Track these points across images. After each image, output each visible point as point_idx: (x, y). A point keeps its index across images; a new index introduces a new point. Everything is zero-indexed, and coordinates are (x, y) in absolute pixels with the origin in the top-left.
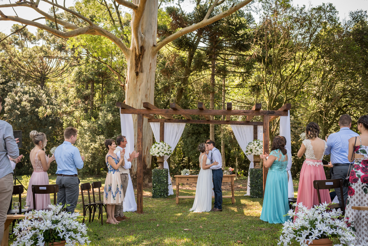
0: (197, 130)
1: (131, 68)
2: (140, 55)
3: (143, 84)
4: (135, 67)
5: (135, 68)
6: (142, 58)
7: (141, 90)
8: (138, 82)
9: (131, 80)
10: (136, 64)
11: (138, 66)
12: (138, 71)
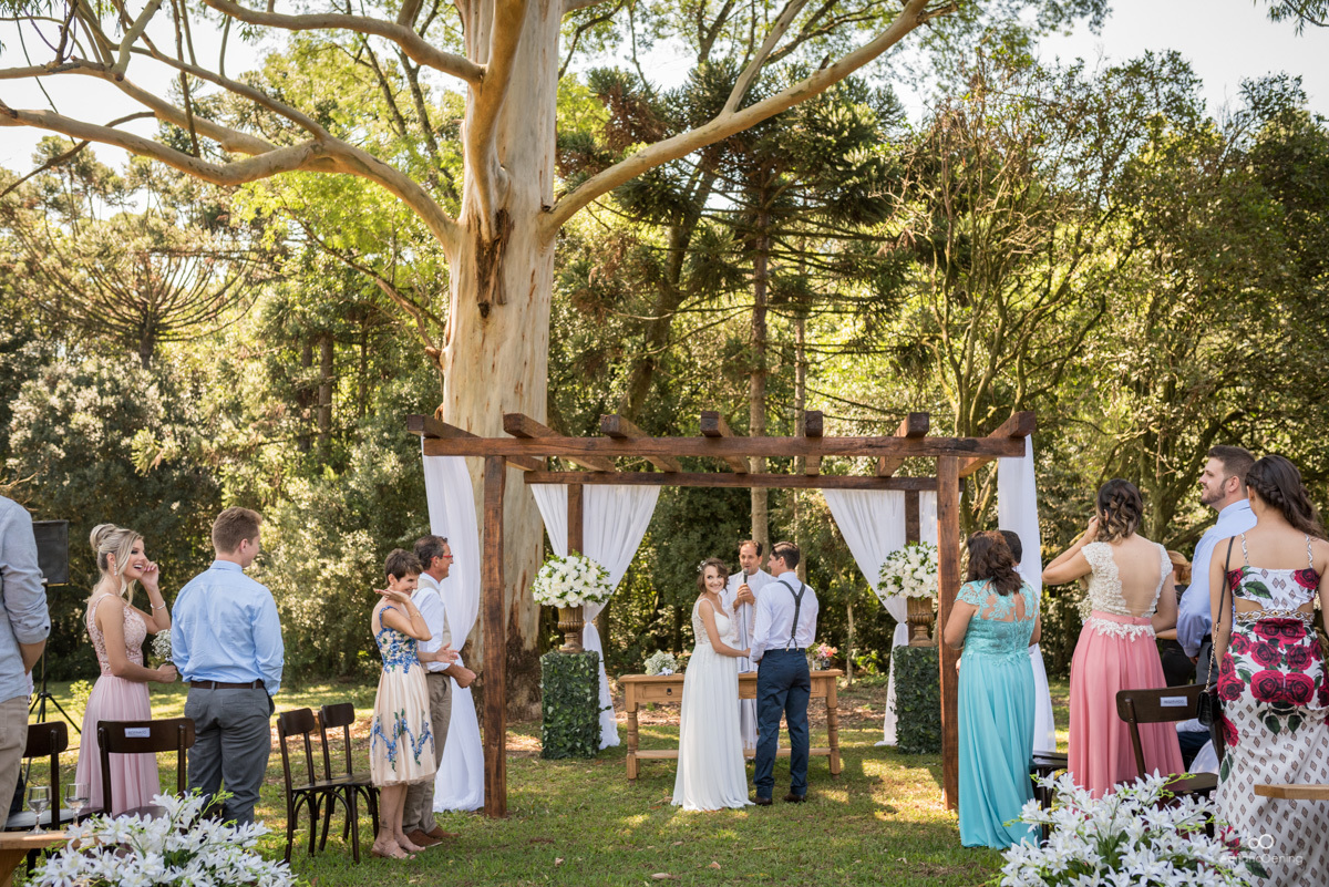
0: (705, 507)
1: (465, 290)
2: (495, 242)
3: (507, 348)
4: (476, 284)
5: (476, 289)
6: (504, 253)
7: (499, 366)
8: (487, 340)
9: (463, 330)
10: (479, 274)
11: (488, 283)
12: (490, 299)
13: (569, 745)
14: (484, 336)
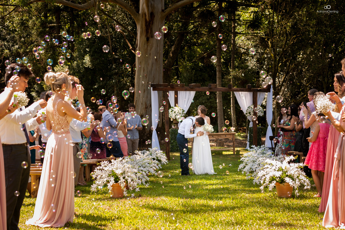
1: (142, 34)
2: (150, 21)
3: (153, 49)
4: (145, 32)
5: (145, 34)
6: (152, 24)
7: (151, 54)
8: (148, 47)
9: (142, 44)
10: (146, 29)
11: (148, 32)
12: (149, 36)
13: (176, 149)
14: (147, 46)
